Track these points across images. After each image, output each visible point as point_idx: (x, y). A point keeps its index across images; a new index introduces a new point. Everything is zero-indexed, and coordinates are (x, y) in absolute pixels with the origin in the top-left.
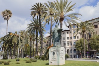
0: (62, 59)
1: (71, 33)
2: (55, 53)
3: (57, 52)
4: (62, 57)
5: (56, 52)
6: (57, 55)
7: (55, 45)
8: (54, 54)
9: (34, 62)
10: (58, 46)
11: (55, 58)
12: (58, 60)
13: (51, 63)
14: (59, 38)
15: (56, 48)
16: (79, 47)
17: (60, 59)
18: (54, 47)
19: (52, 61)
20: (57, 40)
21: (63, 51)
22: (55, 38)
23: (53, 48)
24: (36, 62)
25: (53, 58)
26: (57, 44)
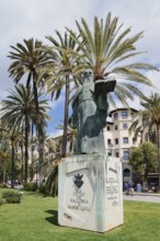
0: (115, 204)
1: (116, 128)
2: (85, 179)
3: (94, 177)
4: (114, 195)
5: (89, 176)
6: (95, 187)
7: (85, 146)
8: (79, 182)
9: (14, 202)
10: (96, 150)
11: (83, 201)
12: (99, 209)
13: (69, 217)
14: (98, 120)
15: (90, 158)
16: (140, 163)
17: (107, 204)
18: (81, 158)
19: (71, 212)
20: (91, 127)
21: (116, 172)
22: (84, 120)
23: (75, 159)
24: (18, 202)
25: (75, 198)
26: (93, 144)
